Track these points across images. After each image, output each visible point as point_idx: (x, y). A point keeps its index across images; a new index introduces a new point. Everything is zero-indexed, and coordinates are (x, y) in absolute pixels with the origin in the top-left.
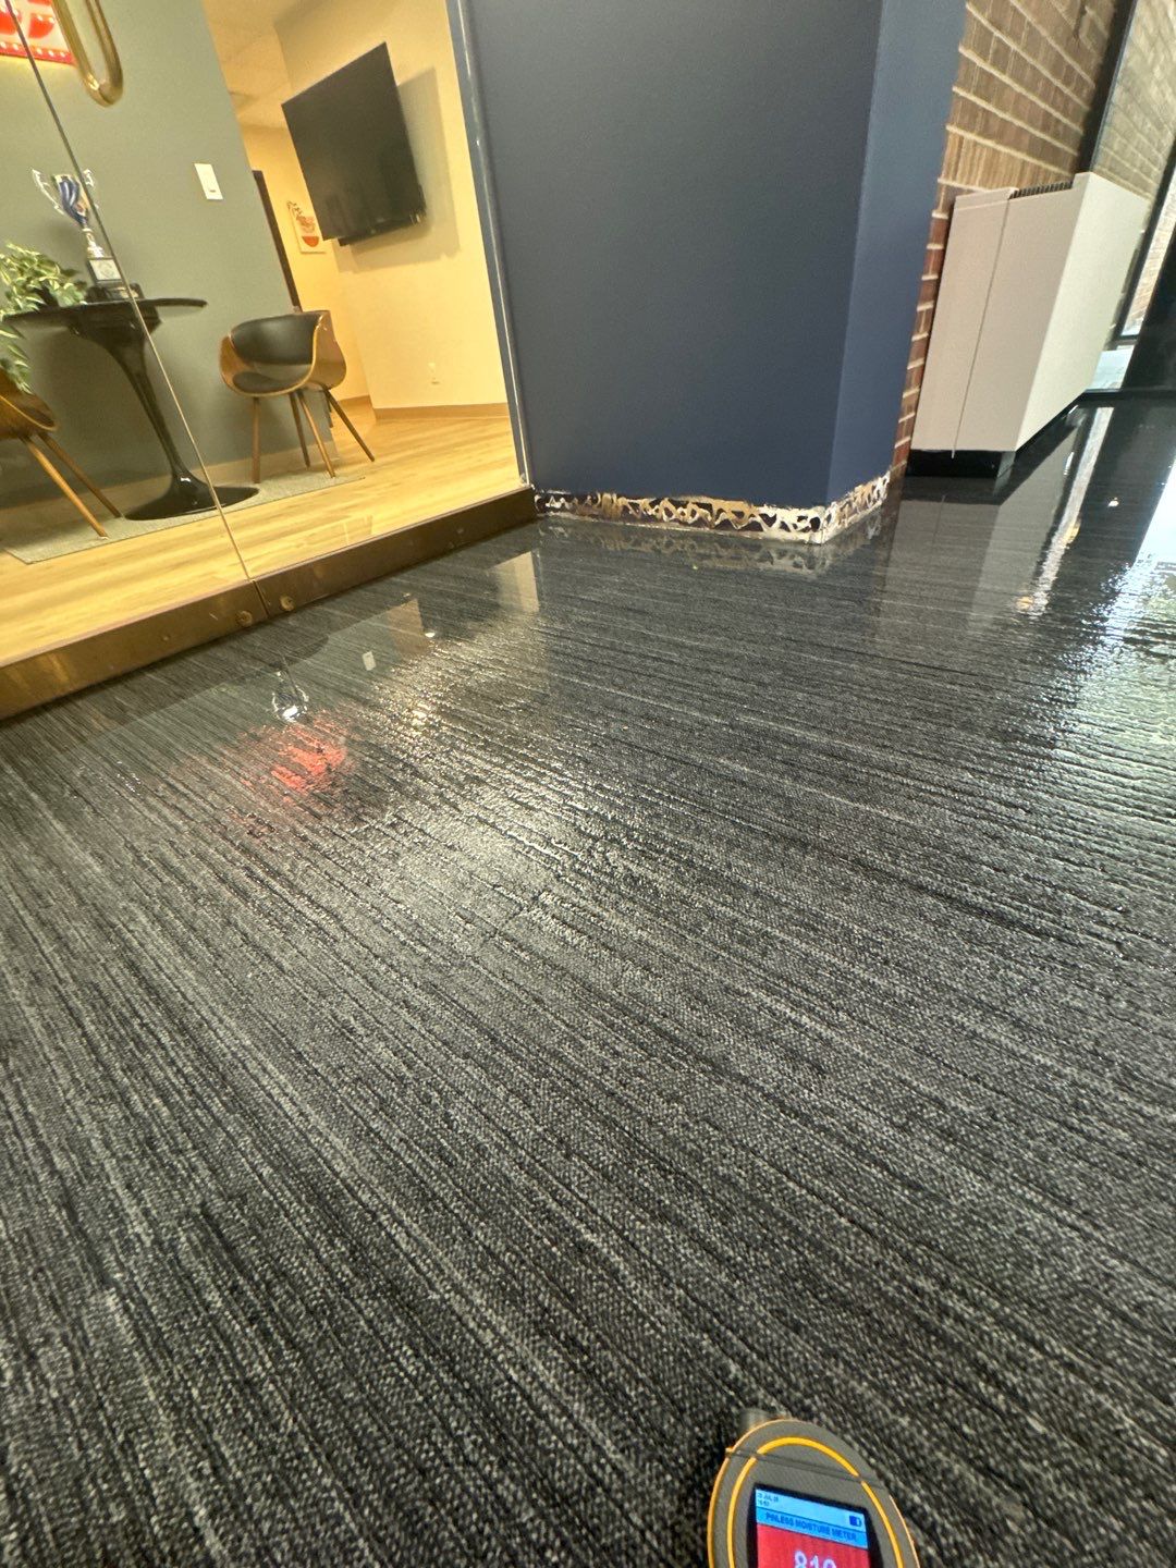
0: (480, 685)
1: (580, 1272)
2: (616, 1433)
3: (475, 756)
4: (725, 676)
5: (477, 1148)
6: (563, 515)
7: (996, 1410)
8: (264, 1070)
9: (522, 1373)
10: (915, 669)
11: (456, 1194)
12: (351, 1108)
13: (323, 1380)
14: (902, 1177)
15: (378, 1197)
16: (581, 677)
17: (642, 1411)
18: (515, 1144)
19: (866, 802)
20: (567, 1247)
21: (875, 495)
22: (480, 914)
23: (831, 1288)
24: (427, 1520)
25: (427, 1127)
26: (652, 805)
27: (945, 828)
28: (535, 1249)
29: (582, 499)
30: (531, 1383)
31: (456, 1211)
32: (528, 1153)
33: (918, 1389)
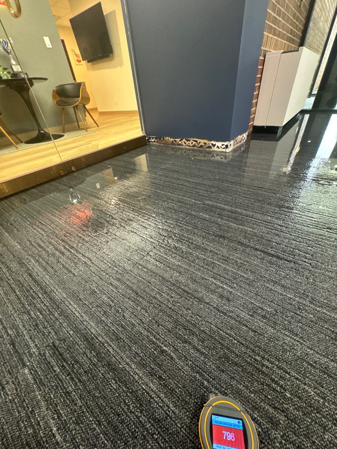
0: (131, 193)
1: (162, 358)
2: (173, 402)
3: (130, 213)
4: (201, 190)
5: (133, 324)
6: (155, 143)
7: (277, 391)
8: (70, 304)
9: (146, 387)
10: (255, 188)
11: (126, 337)
12: (96, 314)
13: (89, 391)
14: (252, 329)
15: (104, 339)
16: (160, 190)
17: (180, 396)
18: (143, 323)
19: (241, 225)
20: (159, 351)
21: (244, 138)
22: (132, 258)
23: (232, 360)
24: (120, 428)
25: (118, 319)
26: (181, 227)
27: (263, 232)
28: (150, 352)
29: (160, 139)
30: (149, 389)
31: (127, 342)
32: (147, 325)
33: (256, 386)
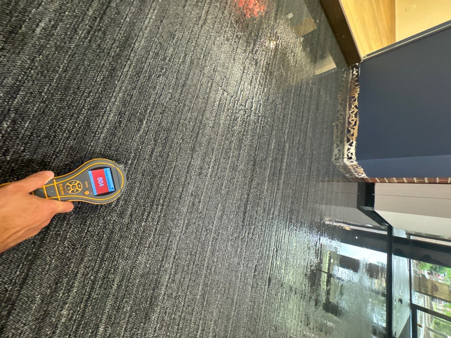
1: (136, 122)
2: (107, 136)
5: (155, 87)
6: (351, 76)
7: (143, 217)
9: (109, 110)
10: (307, 189)
12: (153, 44)
16: (294, 93)
17: (113, 142)
19: (268, 180)
21: (360, 174)
23: (154, 181)
29: (357, 81)
30: (108, 113)
33: (141, 201)
